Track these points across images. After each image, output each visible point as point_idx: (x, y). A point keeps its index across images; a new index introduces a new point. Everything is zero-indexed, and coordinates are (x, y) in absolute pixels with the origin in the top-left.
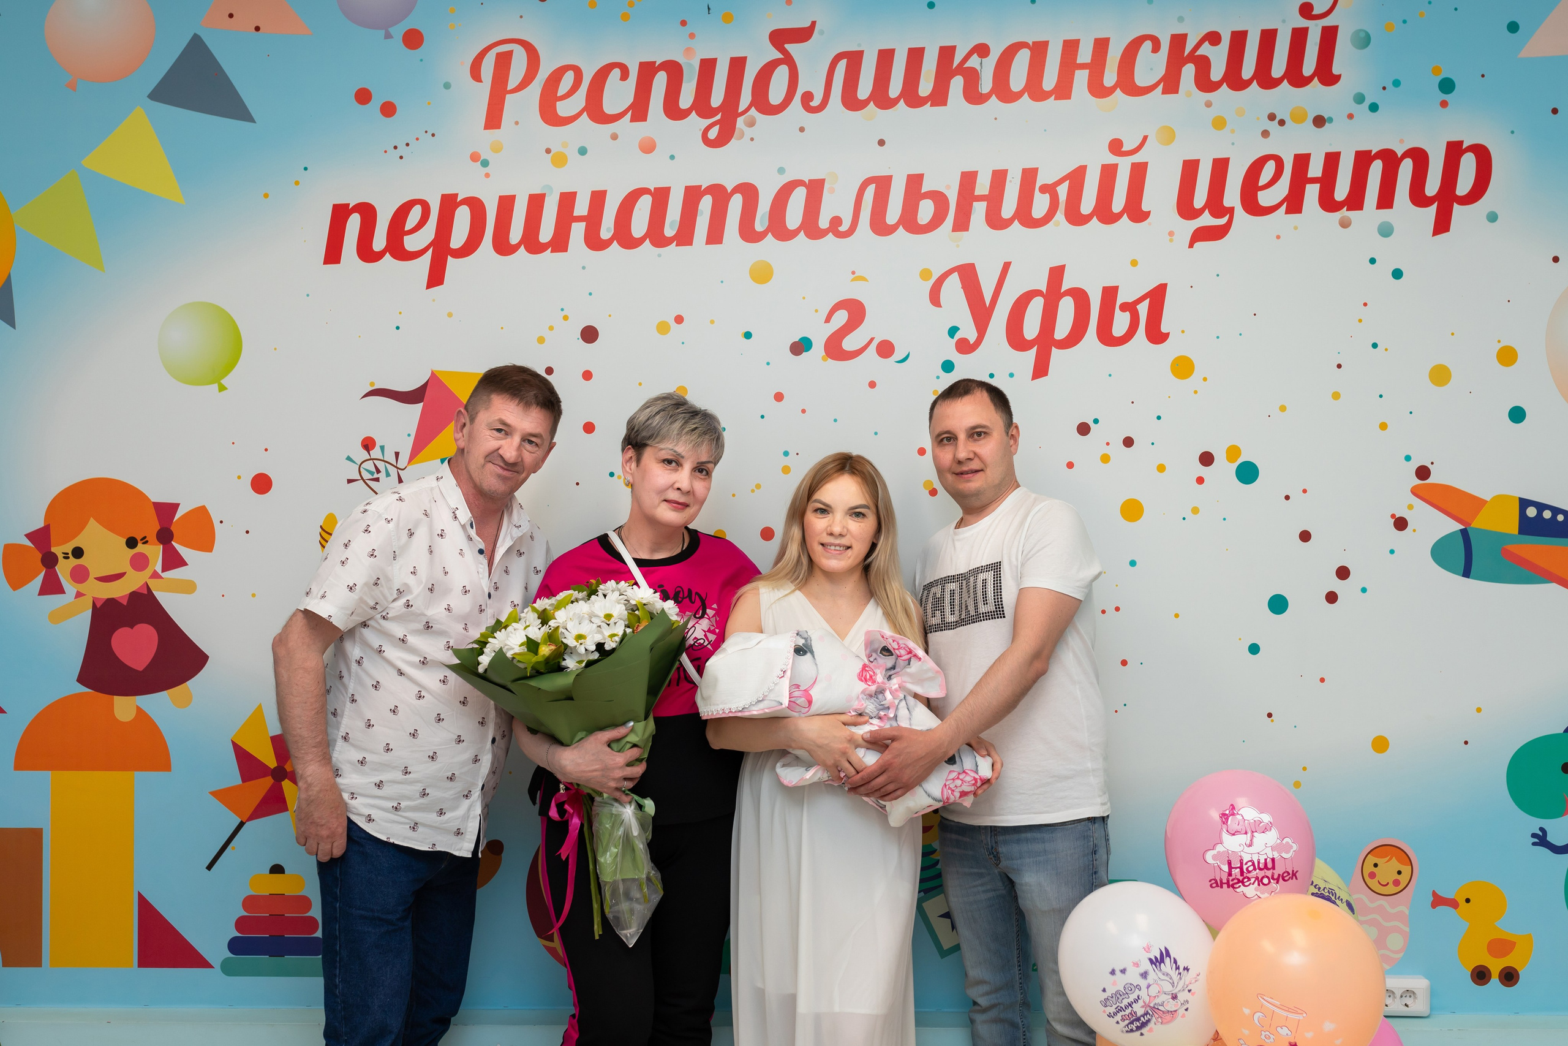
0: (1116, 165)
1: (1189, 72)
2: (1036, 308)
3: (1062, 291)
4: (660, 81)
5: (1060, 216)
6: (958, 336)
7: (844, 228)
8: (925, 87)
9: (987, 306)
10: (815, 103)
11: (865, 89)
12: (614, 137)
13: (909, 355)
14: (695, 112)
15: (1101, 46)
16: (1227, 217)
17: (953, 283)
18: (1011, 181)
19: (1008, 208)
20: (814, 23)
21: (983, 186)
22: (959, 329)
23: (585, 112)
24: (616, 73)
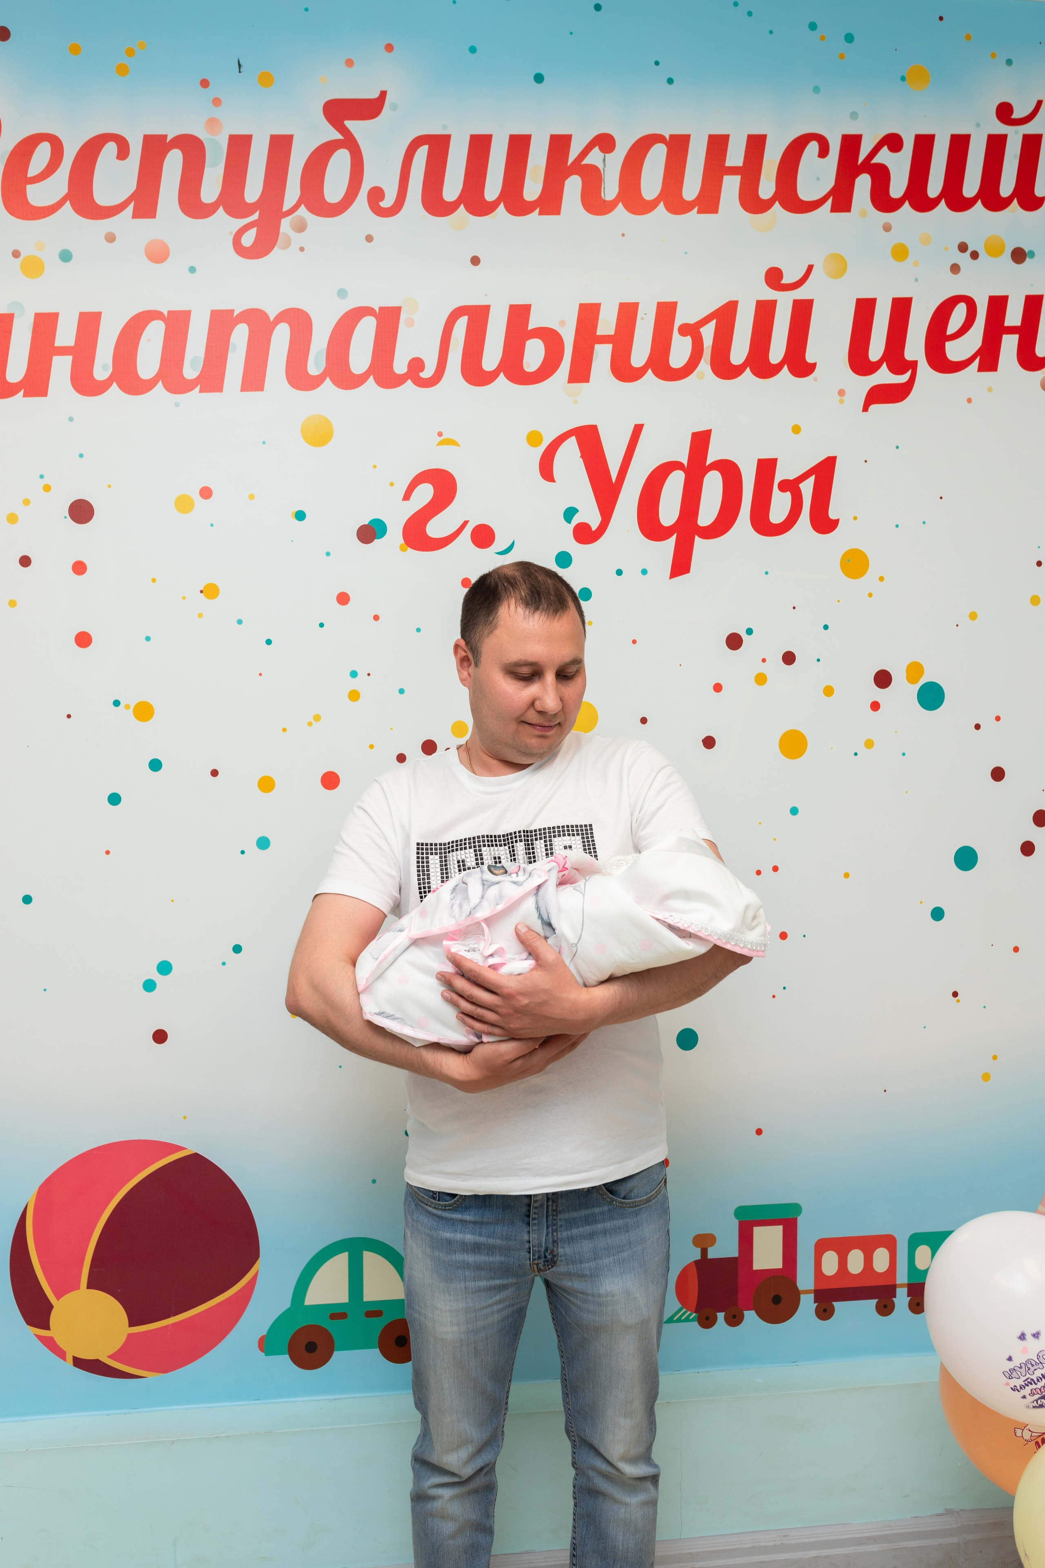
0: (774, 303)
1: (863, 184)
2: (675, 483)
3: (707, 464)
4: (174, 162)
5: (705, 366)
6: (576, 520)
7: (427, 373)
8: (532, 189)
9: (614, 480)
10: (388, 202)
11: (452, 189)
12: (110, 238)
13: (514, 541)
14: (223, 208)
15: (756, 144)
16: (910, 372)
17: (570, 450)
18: (642, 319)
19: (640, 355)
20: (383, 94)
21: (607, 324)
22: (578, 511)
23: (68, 202)
24: (111, 148)
